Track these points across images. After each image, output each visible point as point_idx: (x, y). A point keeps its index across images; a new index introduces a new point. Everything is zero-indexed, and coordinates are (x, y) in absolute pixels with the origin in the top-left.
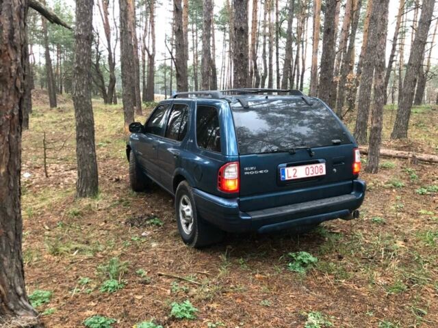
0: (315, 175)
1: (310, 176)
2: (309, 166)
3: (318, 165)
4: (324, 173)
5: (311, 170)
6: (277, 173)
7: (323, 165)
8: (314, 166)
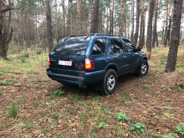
0: (67, 65)
1: (66, 65)
2: (66, 61)
3: (69, 62)
4: (71, 65)
5: (66, 63)
6: (57, 62)
7: (71, 62)
8: (68, 61)
